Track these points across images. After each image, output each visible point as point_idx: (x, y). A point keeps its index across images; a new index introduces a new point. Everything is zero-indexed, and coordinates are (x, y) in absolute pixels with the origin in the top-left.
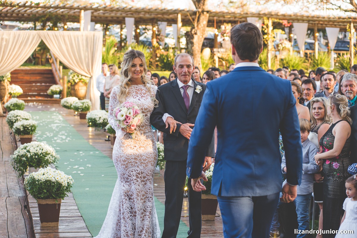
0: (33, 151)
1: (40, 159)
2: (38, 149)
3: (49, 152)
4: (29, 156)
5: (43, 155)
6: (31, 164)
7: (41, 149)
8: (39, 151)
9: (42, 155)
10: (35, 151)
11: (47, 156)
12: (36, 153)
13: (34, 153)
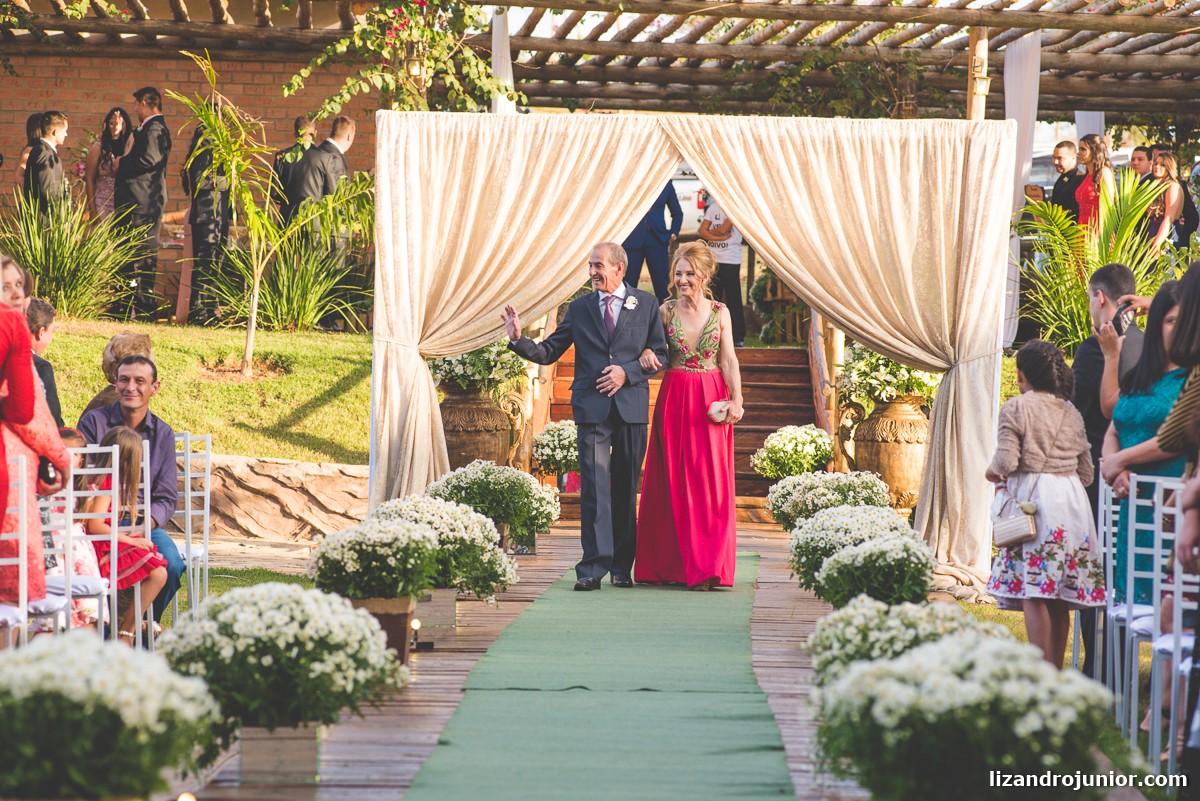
0: (249, 625)
1: (290, 672)
2: (281, 618)
3: (338, 637)
4: (227, 653)
5: (302, 653)
6: (239, 697)
7: (299, 617)
8: (285, 629)
9: (294, 652)
10: (263, 627)
11: (326, 656)
12: (265, 639)
13: (251, 641)
